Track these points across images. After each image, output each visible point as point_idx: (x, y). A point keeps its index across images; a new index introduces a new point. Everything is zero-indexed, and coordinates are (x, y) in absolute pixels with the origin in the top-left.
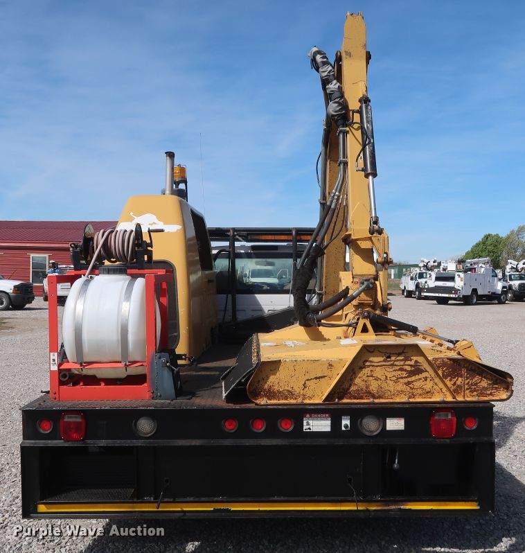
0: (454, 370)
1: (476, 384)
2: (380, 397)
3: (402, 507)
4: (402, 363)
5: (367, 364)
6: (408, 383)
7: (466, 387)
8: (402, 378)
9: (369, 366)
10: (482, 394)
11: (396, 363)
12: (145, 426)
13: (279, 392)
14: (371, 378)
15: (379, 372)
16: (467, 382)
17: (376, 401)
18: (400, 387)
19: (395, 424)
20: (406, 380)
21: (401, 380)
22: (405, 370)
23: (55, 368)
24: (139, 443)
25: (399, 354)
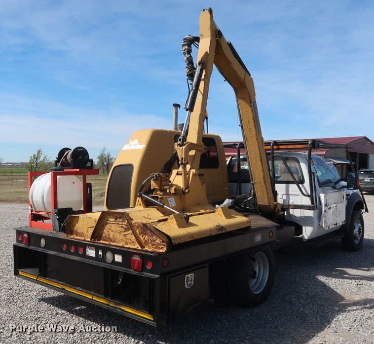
0: (144, 230)
1: (154, 241)
2: (114, 242)
3: (121, 308)
4: (121, 223)
5: (108, 222)
6: (125, 235)
7: (150, 241)
8: (122, 232)
9: (109, 223)
10: (157, 248)
11: (119, 223)
12: (43, 242)
13: (80, 233)
14: (110, 230)
15: (113, 227)
16: (150, 238)
17: (112, 243)
18: (122, 237)
19: (118, 258)
20: (124, 233)
21: (122, 233)
22: (123, 228)
23: (30, 213)
24: (39, 250)
25: (120, 218)
